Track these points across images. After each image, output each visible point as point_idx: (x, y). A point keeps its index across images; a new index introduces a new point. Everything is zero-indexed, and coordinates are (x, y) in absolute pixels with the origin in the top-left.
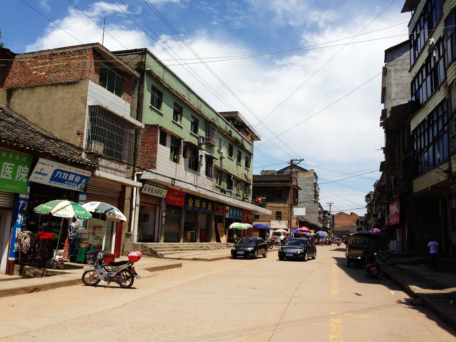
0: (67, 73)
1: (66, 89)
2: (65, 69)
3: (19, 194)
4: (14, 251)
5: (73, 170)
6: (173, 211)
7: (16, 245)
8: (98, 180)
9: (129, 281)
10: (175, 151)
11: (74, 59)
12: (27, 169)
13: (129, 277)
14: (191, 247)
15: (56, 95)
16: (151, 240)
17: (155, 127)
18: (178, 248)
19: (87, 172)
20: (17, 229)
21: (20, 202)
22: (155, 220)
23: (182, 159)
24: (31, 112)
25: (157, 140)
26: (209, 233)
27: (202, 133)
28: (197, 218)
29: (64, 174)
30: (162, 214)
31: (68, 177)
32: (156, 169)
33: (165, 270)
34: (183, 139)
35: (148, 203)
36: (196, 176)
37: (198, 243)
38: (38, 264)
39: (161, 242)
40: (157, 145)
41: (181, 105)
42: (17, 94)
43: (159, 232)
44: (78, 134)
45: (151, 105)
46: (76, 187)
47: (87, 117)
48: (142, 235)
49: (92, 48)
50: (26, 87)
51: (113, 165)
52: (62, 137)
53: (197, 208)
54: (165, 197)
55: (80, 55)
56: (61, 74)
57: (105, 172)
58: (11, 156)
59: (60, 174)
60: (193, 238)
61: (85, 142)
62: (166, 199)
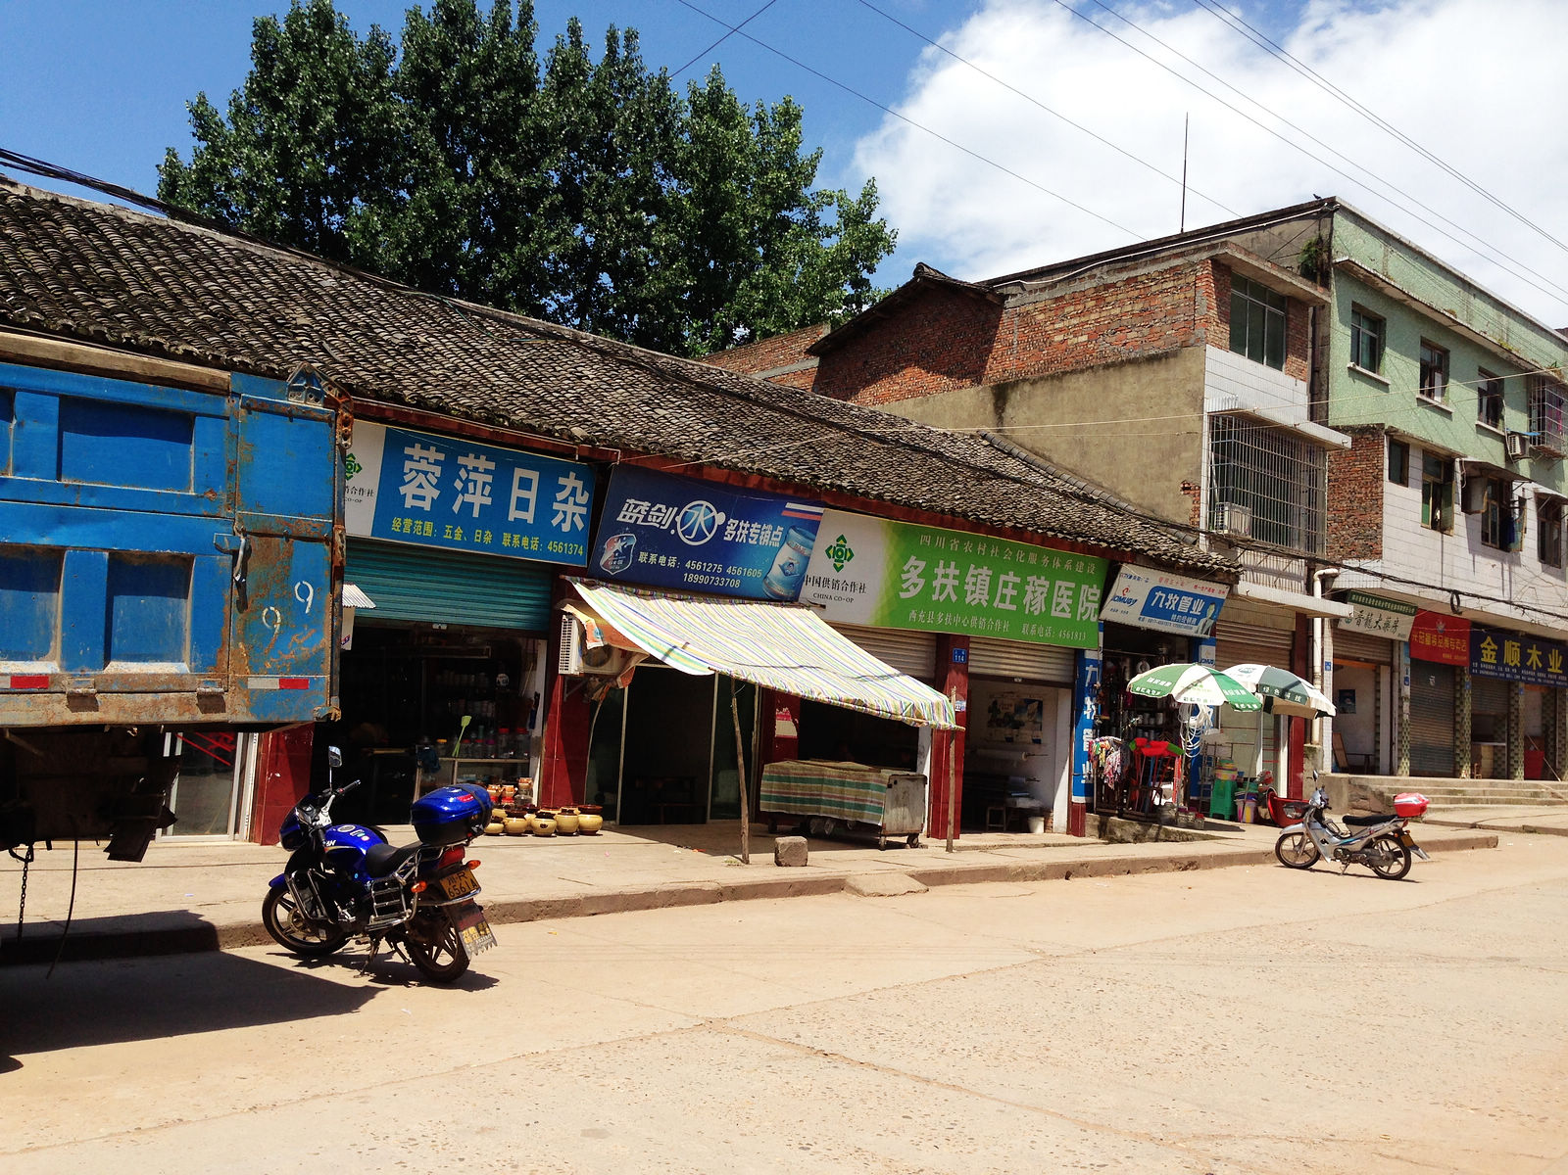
0: (1146, 331)
1: (1147, 374)
2: (1138, 321)
3: (1083, 651)
4: (1083, 782)
5: (1189, 585)
6: (1432, 680)
7: (1087, 768)
8: (1243, 605)
9: (1399, 863)
10: (1437, 495)
11: (1161, 292)
12: (1096, 591)
13: (1399, 854)
14: (1501, 793)
15: (1121, 391)
16: (1369, 765)
17: (1373, 434)
18: (1459, 796)
19: (1217, 587)
20: (1085, 731)
21: (1087, 668)
22: (1378, 708)
23: (1459, 519)
24: (1058, 440)
25: (1382, 470)
26: (1555, 750)
27: (1515, 420)
28: (1512, 702)
29: (1170, 597)
30: (1400, 690)
31: (1177, 605)
32: (1381, 558)
33: (1455, 852)
34: (1460, 457)
35: (1358, 659)
36: (1506, 567)
37: (1519, 783)
38: (1143, 814)
39: (1400, 775)
40: (1381, 486)
41: (1444, 343)
42: (1018, 397)
43: (1392, 744)
44: (1184, 489)
45: (1351, 364)
46: (1195, 628)
47: (1206, 442)
48: (1342, 753)
49: (1211, 258)
50: (1041, 378)
51: (1272, 563)
52: (1143, 498)
53: (1511, 670)
54: (1407, 639)
55: (1179, 279)
56: (1130, 335)
57: (1254, 582)
58: (1068, 566)
59: (1161, 597)
60: (1500, 765)
61: (1204, 510)
62: (1411, 644)
